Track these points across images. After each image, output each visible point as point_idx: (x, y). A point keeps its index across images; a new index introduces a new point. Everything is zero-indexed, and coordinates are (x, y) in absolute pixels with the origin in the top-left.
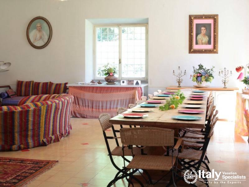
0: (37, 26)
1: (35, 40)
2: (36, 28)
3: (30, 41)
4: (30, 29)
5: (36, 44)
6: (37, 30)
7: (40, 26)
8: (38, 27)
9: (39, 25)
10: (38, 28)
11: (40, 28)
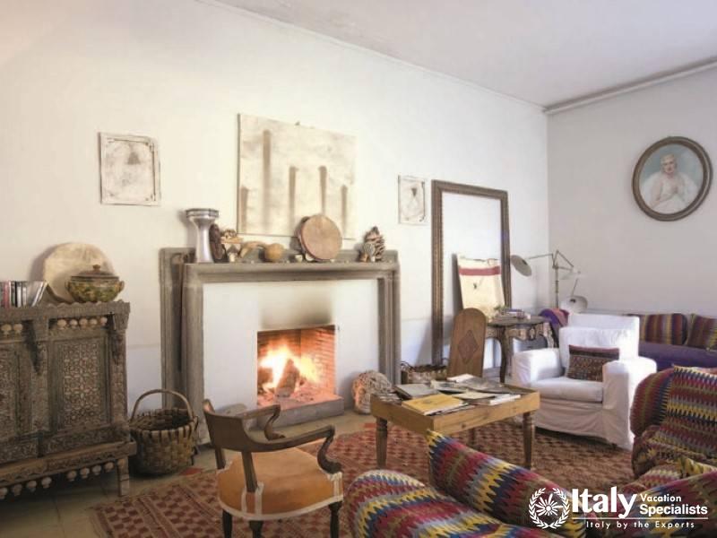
0: (662, 162)
1: (658, 199)
2: (658, 168)
3: (644, 203)
4: (642, 173)
5: (661, 208)
6: (664, 172)
7: (671, 163)
8: (666, 164)
9: (668, 161)
10: (666, 167)
11: (672, 166)
